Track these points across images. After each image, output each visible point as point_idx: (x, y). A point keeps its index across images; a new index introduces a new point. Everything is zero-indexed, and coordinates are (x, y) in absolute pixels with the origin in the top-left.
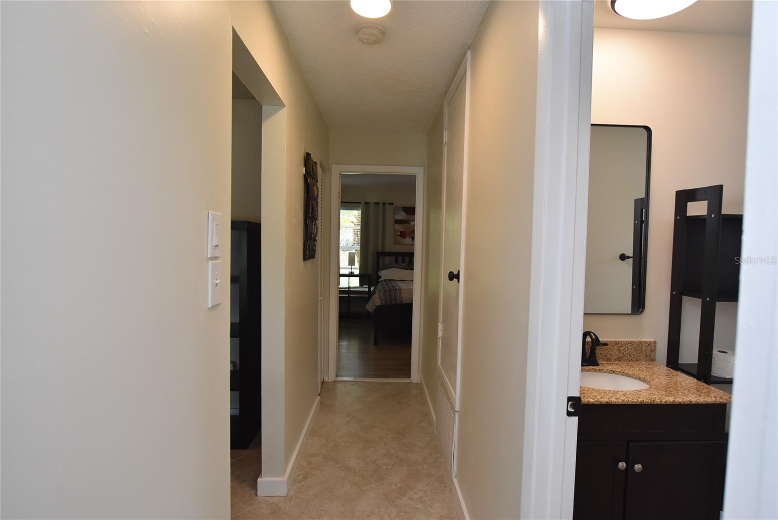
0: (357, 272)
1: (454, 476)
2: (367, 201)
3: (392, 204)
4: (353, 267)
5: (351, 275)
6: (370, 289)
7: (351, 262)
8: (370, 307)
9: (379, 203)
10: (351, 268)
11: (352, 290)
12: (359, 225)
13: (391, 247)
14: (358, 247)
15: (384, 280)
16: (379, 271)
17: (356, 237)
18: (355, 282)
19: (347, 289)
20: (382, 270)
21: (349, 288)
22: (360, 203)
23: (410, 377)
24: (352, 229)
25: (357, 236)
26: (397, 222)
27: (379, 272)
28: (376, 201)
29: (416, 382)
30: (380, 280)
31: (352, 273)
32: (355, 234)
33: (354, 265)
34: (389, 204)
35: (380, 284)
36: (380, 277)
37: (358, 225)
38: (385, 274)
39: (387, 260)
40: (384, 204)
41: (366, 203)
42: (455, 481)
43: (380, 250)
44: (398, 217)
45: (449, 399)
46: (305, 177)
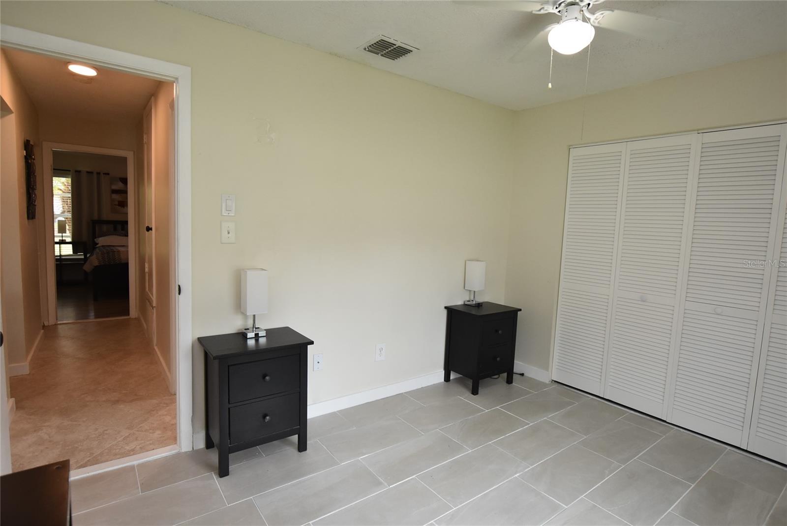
0: (69, 240)
1: (155, 344)
2: (79, 169)
3: (108, 174)
4: (64, 234)
5: (62, 242)
6: (85, 255)
7: (62, 230)
8: (87, 267)
9: (92, 173)
10: (62, 236)
11: (63, 257)
12: (70, 193)
13: (107, 215)
14: (69, 215)
15: (102, 246)
16: (96, 238)
17: (66, 206)
18: (67, 250)
19: (59, 258)
20: (99, 237)
21: (60, 256)
22: (70, 171)
23: (129, 315)
24: (59, 196)
25: (67, 204)
26: (114, 192)
27: (95, 240)
28: (89, 170)
29: (134, 317)
30: (97, 246)
31: (62, 240)
32: (64, 202)
33: (65, 233)
34: (104, 174)
35: (97, 250)
36: (97, 244)
37: (68, 193)
38: (102, 241)
39: (105, 228)
40: (98, 174)
41: (76, 171)
42: (156, 348)
43: (96, 217)
44: (114, 187)
45: (149, 302)
46: (26, 158)
